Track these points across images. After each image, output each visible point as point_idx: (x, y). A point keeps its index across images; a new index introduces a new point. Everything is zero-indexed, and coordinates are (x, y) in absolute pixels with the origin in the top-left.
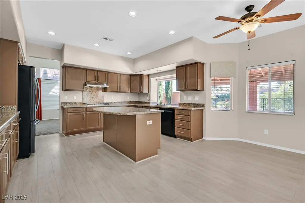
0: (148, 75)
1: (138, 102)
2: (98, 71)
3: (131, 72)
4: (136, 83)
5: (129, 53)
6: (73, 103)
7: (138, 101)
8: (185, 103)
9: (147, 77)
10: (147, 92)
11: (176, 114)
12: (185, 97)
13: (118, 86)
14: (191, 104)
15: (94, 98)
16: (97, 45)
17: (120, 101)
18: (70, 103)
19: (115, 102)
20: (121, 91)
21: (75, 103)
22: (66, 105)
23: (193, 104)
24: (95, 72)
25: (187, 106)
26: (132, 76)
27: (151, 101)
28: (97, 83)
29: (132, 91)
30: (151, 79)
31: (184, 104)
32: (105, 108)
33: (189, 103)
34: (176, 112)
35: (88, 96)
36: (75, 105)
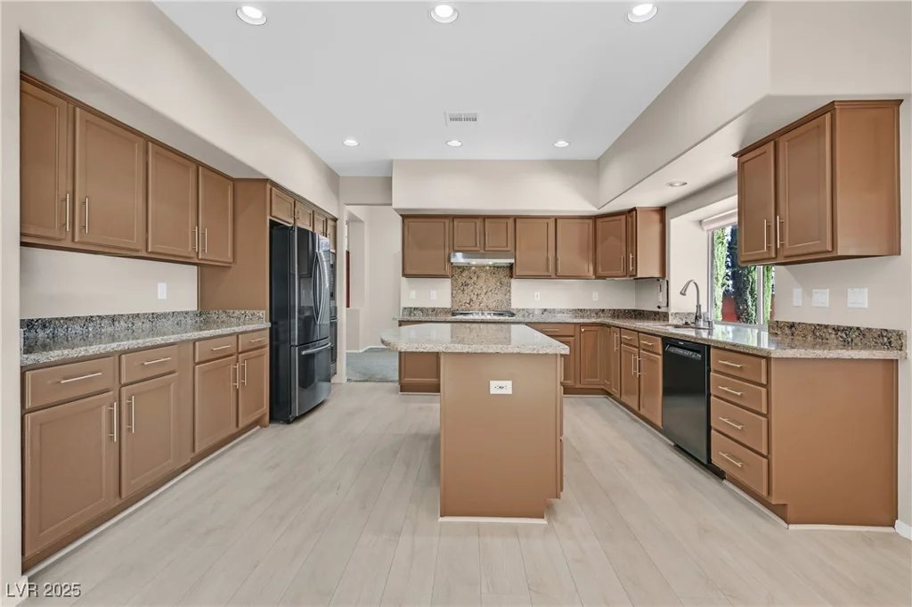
0: (662, 211)
1: (634, 311)
2: (484, 218)
3: (589, 209)
4: (613, 243)
5: (562, 144)
6: (427, 309)
7: (634, 308)
8: (796, 320)
9: (656, 217)
10: (657, 274)
11: (716, 372)
12: (798, 293)
13: (548, 259)
14: (826, 327)
15: (482, 296)
16: (455, 143)
17: (562, 307)
18: (422, 310)
19: (545, 310)
20: (560, 272)
21: (434, 310)
22: (412, 314)
23: (837, 329)
24: (475, 220)
25: (805, 336)
26: (598, 220)
27: (672, 310)
28: (483, 252)
29: (600, 271)
30: (672, 221)
31: (792, 326)
32: (512, 326)
33: (816, 322)
34: (716, 361)
35: (465, 292)
36: (432, 315)
